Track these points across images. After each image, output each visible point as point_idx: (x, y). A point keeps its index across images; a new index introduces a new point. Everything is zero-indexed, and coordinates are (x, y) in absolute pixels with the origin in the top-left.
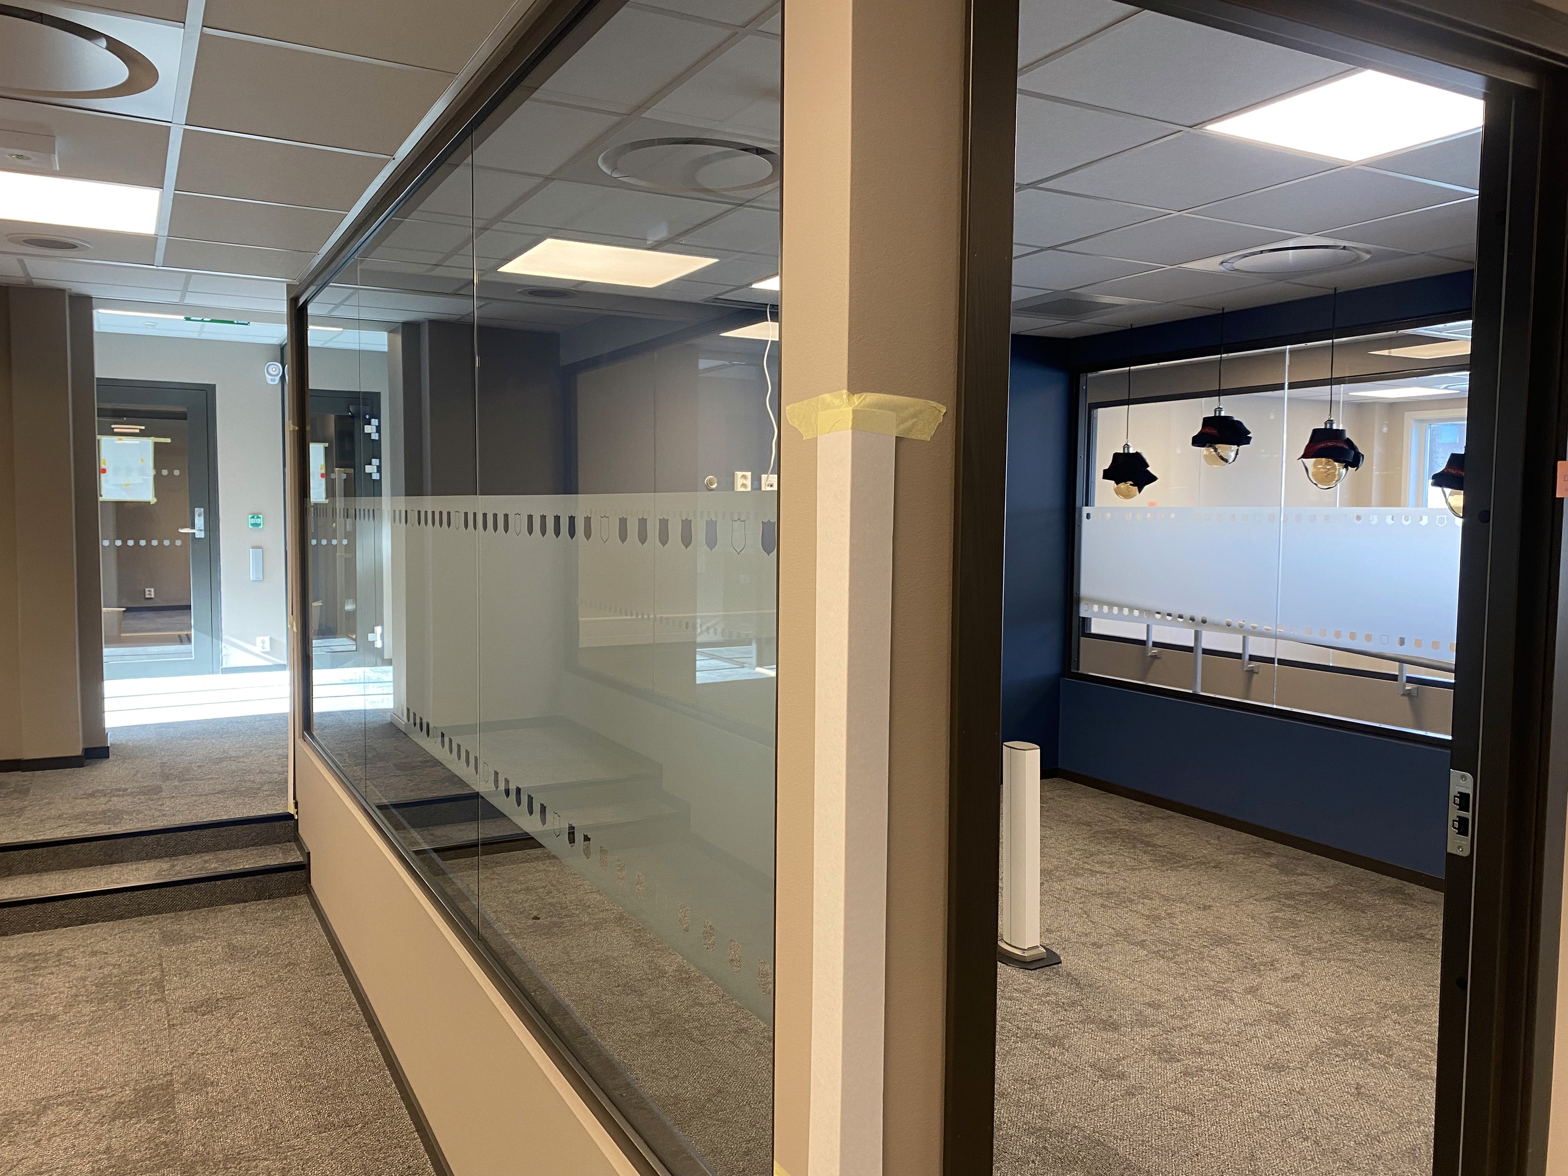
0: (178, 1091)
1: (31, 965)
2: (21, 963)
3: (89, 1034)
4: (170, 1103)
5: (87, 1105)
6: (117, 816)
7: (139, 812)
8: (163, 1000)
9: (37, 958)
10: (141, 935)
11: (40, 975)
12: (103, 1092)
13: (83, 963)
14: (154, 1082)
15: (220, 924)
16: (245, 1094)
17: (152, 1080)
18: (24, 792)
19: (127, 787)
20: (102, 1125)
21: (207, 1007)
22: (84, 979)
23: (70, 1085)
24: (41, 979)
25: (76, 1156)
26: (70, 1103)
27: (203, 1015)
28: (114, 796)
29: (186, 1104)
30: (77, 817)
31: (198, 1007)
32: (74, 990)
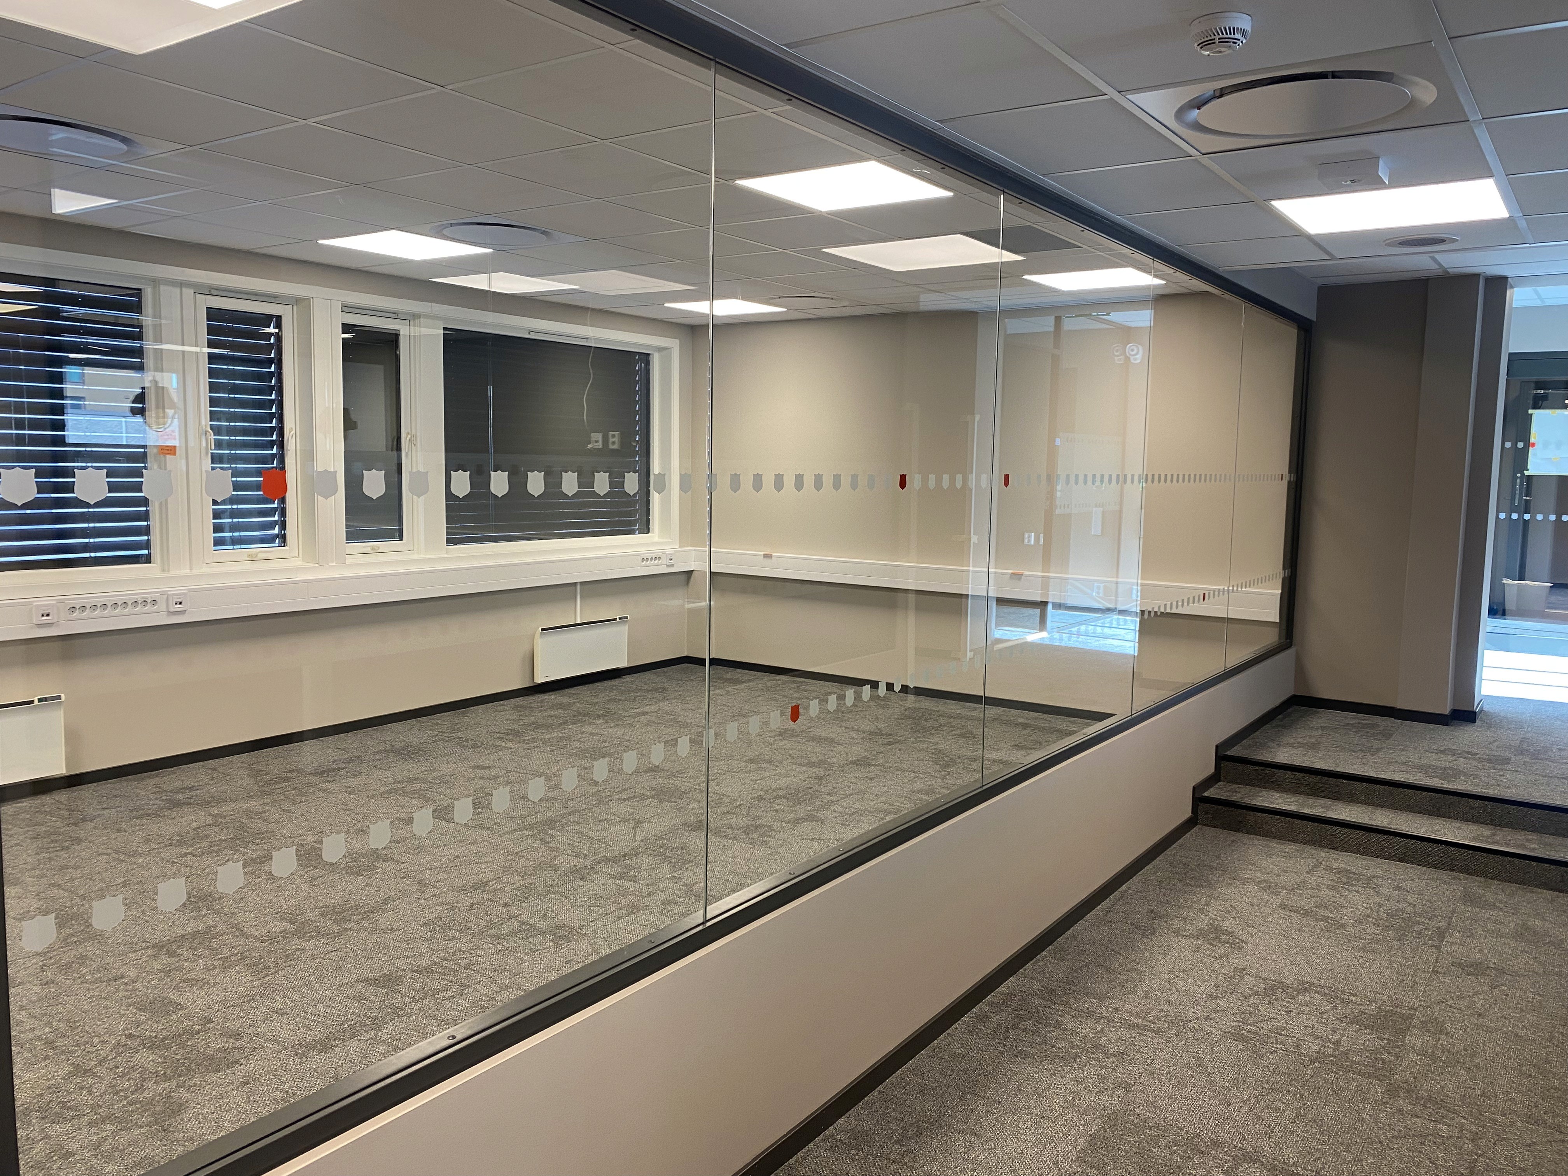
0: (1414, 1026)
1: (1344, 880)
2: (1338, 876)
3: (1363, 949)
4: (1403, 1032)
5: (1338, 1002)
6: (1456, 774)
7: (1476, 776)
8: (1438, 948)
9: (1352, 875)
10: (1445, 887)
11: (1348, 890)
12: (1354, 998)
13: (1385, 892)
14: (1399, 1010)
15: (1525, 904)
16: (1473, 1055)
17: (1397, 1007)
18: (1387, 735)
19: (1479, 752)
20: (1342, 1022)
21: (1476, 969)
22: (1380, 905)
23: (1332, 981)
24: (1347, 893)
25: (1311, 1035)
26: (1325, 994)
27: (1468, 975)
28: (1461, 757)
29: (1415, 1039)
30: (1420, 767)
31: (1467, 966)
32: (1369, 911)
